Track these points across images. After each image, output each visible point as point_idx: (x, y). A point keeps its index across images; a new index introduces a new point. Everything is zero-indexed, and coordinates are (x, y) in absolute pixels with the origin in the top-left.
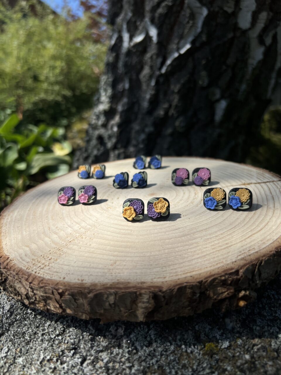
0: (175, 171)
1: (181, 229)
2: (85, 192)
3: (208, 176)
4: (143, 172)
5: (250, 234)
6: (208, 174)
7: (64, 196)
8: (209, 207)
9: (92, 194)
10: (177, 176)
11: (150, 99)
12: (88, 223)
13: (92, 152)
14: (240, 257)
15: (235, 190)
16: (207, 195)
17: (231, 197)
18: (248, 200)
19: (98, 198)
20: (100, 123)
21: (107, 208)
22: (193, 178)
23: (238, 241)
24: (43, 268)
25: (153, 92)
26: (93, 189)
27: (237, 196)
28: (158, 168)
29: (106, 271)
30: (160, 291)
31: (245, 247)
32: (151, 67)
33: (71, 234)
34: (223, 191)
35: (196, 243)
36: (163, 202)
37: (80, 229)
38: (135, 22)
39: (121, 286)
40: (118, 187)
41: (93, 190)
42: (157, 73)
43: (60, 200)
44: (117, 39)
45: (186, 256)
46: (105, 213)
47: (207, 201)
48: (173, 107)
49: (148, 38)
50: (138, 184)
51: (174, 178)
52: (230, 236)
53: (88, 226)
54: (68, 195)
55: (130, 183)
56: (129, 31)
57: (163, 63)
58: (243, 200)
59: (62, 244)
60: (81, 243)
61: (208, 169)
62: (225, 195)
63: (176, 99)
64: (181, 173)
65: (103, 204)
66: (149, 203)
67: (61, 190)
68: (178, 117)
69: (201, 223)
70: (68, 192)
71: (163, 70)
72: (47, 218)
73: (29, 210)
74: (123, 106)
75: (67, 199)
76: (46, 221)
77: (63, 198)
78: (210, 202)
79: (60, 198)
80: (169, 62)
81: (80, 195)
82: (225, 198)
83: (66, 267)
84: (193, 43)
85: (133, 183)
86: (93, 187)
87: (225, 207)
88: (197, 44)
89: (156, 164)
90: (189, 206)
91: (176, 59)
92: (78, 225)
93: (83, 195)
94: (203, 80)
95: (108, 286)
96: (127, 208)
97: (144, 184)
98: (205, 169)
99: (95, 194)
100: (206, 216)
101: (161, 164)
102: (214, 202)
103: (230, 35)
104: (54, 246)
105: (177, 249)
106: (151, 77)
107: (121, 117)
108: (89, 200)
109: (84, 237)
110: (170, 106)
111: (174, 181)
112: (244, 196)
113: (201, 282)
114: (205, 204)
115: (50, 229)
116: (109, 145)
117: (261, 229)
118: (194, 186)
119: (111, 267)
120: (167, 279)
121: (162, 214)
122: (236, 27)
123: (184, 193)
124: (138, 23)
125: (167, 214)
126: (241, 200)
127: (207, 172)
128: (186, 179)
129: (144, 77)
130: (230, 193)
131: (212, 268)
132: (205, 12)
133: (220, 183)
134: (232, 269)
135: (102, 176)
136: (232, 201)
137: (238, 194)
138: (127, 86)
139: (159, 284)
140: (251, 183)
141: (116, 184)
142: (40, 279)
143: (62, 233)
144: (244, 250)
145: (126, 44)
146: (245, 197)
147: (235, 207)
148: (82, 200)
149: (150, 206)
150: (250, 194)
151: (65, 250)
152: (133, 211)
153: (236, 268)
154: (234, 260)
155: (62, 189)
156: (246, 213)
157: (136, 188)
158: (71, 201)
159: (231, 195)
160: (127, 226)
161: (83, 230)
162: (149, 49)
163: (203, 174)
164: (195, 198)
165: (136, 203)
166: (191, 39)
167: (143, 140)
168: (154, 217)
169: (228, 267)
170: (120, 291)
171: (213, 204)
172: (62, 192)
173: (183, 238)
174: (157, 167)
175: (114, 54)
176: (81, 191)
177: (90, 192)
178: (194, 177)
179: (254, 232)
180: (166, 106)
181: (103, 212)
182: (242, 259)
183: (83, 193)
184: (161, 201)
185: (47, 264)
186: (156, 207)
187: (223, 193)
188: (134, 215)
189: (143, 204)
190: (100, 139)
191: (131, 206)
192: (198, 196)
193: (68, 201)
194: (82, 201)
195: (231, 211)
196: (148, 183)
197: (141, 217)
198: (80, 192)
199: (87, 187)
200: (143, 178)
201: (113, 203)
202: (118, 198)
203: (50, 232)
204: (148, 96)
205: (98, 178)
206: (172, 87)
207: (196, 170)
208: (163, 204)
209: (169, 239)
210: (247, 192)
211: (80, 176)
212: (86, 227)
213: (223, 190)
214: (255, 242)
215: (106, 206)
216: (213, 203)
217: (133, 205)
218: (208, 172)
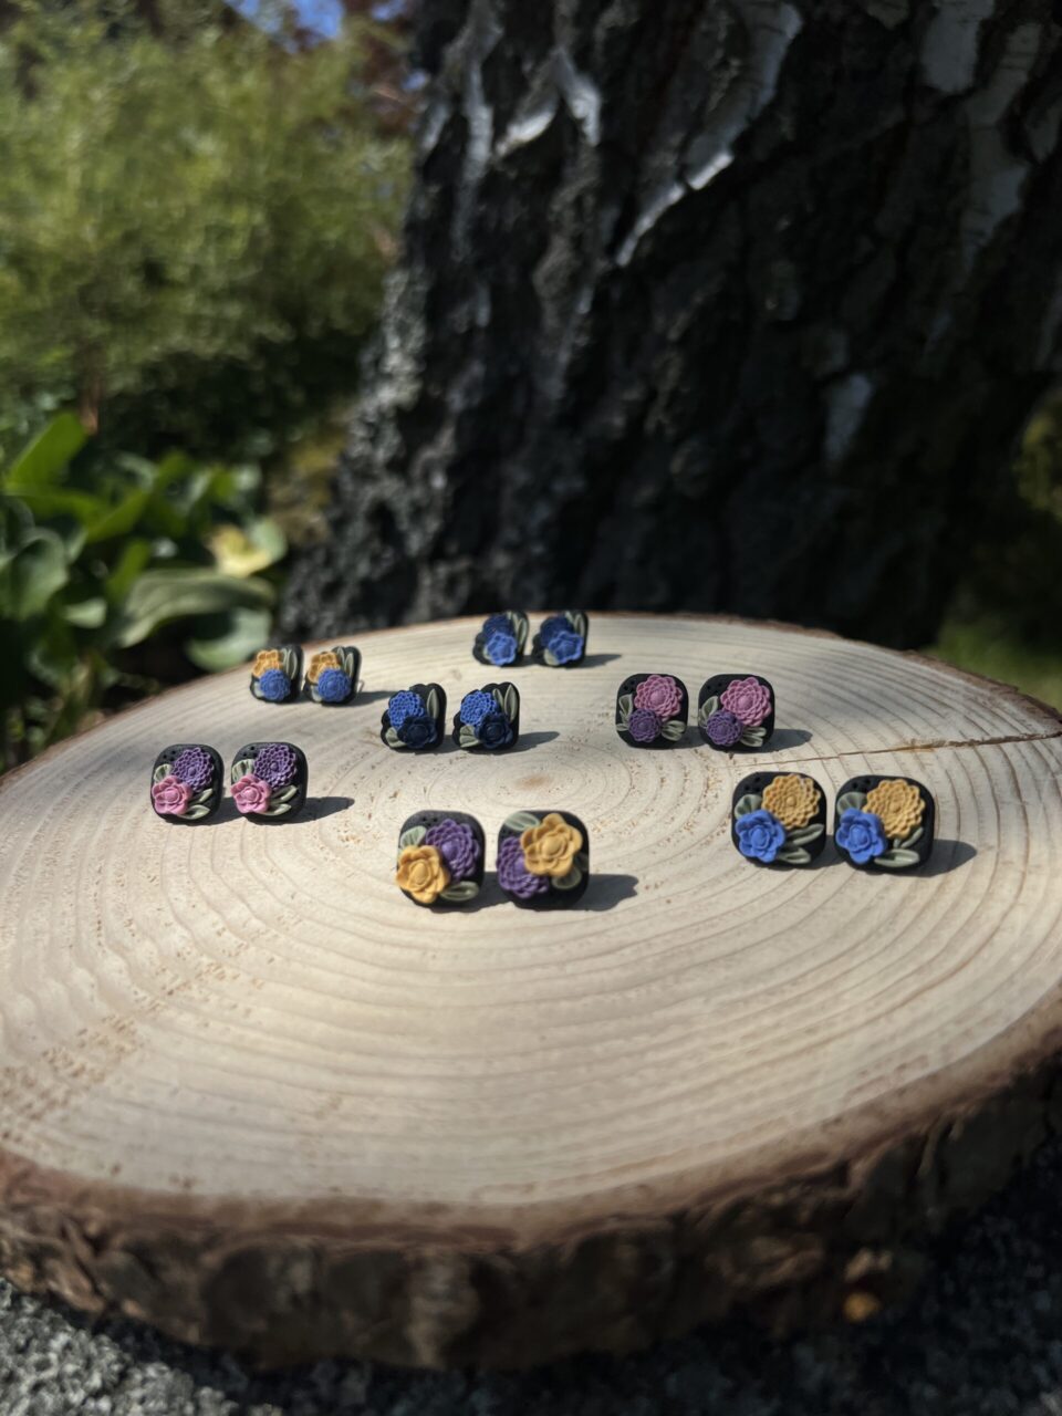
0: (630, 686)
1: (627, 951)
2: (258, 770)
3: (764, 709)
4: (504, 687)
5: (913, 987)
6: (762, 702)
7: (174, 784)
8: (752, 853)
9: (283, 779)
10: (638, 705)
11: (572, 365)
12: (254, 907)
13: (352, 566)
14: (858, 1101)
15: (864, 784)
16: (747, 802)
17: (844, 815)
18: (913, 829)
19: (313, 792)
20: (381, 455)
21: (343, 841)
22: (703, 718)
23: (860, 1018)
24: (36, 1117)
25: (582, 341)
26: (291, 757)
27: (869, 811)
28: (570, 665)
29: (291, 1141)
30: (505, 1252)
31: (884, 1051)
32: (577, 243)
33: (179, 955)
34: (812, 790)
35: (685, 1021)
36: (561, 831)
37: (219, 934)
38: (518, 61)
39: (344, 1220)
40: (400, 743)
41: (289, 764)
42: (601, 265)
43: (160, 798)
44: (447, 126)
45: (634, 1082)
46: (333, 861)
47: (747, 827)
48: (662, 401)
49: (565, 125)
50: (481, 734)
51: (627, 716)
52: (829, 994)
53: (255, 923)
54: (190, 780)
55: (449, 728)
56: (491, 97)
57: (623, 228)
58: (895, 827)
59: (137, 1001)
60: (214, 999)
61: (763, 682)
62: (823, 803)
63: (672, 371)
64: (655, 696)
65: (329, 822)
66: (505, 833)
67: (165, 757)
68: (678, 442)
69: (713, 926)
70: (191, 769)
71: (624, 257)
72: (99, 877)
73: (36, 838)
74: (468, 393)
75: (185, 797)
76: (93, 889)
77: (170, 793)
78: (757, 832)
79: (157, 791)
80: (646, 223)
81: (238, 783)
82: (820, 818)
83: (132, 1116)
84: (740, 147)
85: (462, 729)
86: (293, 749)
87: (822, 853)
88: (760, 153)
89: (563, 646)
90: (673, 840)
91: (673, 211)
92: (214, 917)
93: (248, 783)
94: (781, 294)
95: (290, 1215)
96: (411, 850)
97: (505, 735)
98: (751, 683)
99: (300, 775)
100: (738, 891)
101: (584, 648)
102: (773, 832)
103: (892, 117)
104: (102, 1008)
105: (598, 1049)
106: (575, 281)
107: (458, 436)
108: (274, 803)
109: (229, 972)
110: (652, 395)
111: (625, 726)
112: (898, 811)
113: (679, 1219)
114: (736, 839)
115: (102, 932)
116: (415, 543)
117: (963, 965)
118: (706, 748)
119: (315, 1125)
120: (541, 1196)
121: (555, 883)
122: (914, 86)
123: (662, 780)
124: (527, 67)
125: (577, 879)
126: (887, 828)
127: (760, 692)
128: (672, 718)
129: (549, 279)
130: (844, 797)
131: (737, 1149)
132: (792, 23)
133: (813, 740)
134: (819, 1156)
135: (346, 693)
136: (847, 829)
137: (873, 804)
138: (483, 315)
139: (501, 1221)
140: (940, 744)
141: (392, 733)
142: (18, 1169)
143: (144, 951)
144: (878, 1065)
145: (480, 151)
146: (902, 817)
147: (862, 858)
148: (245, 801)
149: (508, 844)
150: (923, 805)
151: (143, 1030)
152: (436, 868)
153: (837, 1150)
154: (832, 1113)
155: (169, 756)
156: (906, 882)
157: (472, 750)
158: (202, 804)
159: (844, 807)
160: (412, 928)
161: (229, 940)
162: (568, 171)
163: (743, 700)
164: (706, 807)
165: (449, 833)
166: (732, 132)
167: (546, 526)
168: (521, 891)
169: (807, 1145)
170: (337, 1247)
171: (771, 842)
172: (168, 767)
173: (632, 994)
174: (565, 660)
175: (434, 189)
176: (244, 767)
177: (277, 770)
178: (707, 713)
179: (928, 978)
180: (634, 394)
181: (326, 859)
182: (870, 1109)
183: (249, 775)
184: (552, 825)
185: (59, 1094)
186: (532, 852)
187: (811, 797)
188: (439, 885)
189: (479, 835)
190: (382, 515)
191: (430, 844)
192: (716, 796)
193: (189, 803)
194: (244, 805)
195: (844, 868)
196: (523, 730)
197: (470, 890)
198: (240, 771)
199: (267, 752)
200: (499, 709)
201: (370, 816)
202: (395, 795)
203: (100, 944)
204: (564, 357)
205: (326, 703)
206: (659, 321)
207: (717, 686)
208: (562, 838)
209: (572, 996)
210: (914, 797)
211: (259, 693)
212: (244, 926)
213: (811, 783)
214: (931, 1026)
215: (342, 828)
216: (768, 838)
217: (437, 838)
218: (764, 693)
